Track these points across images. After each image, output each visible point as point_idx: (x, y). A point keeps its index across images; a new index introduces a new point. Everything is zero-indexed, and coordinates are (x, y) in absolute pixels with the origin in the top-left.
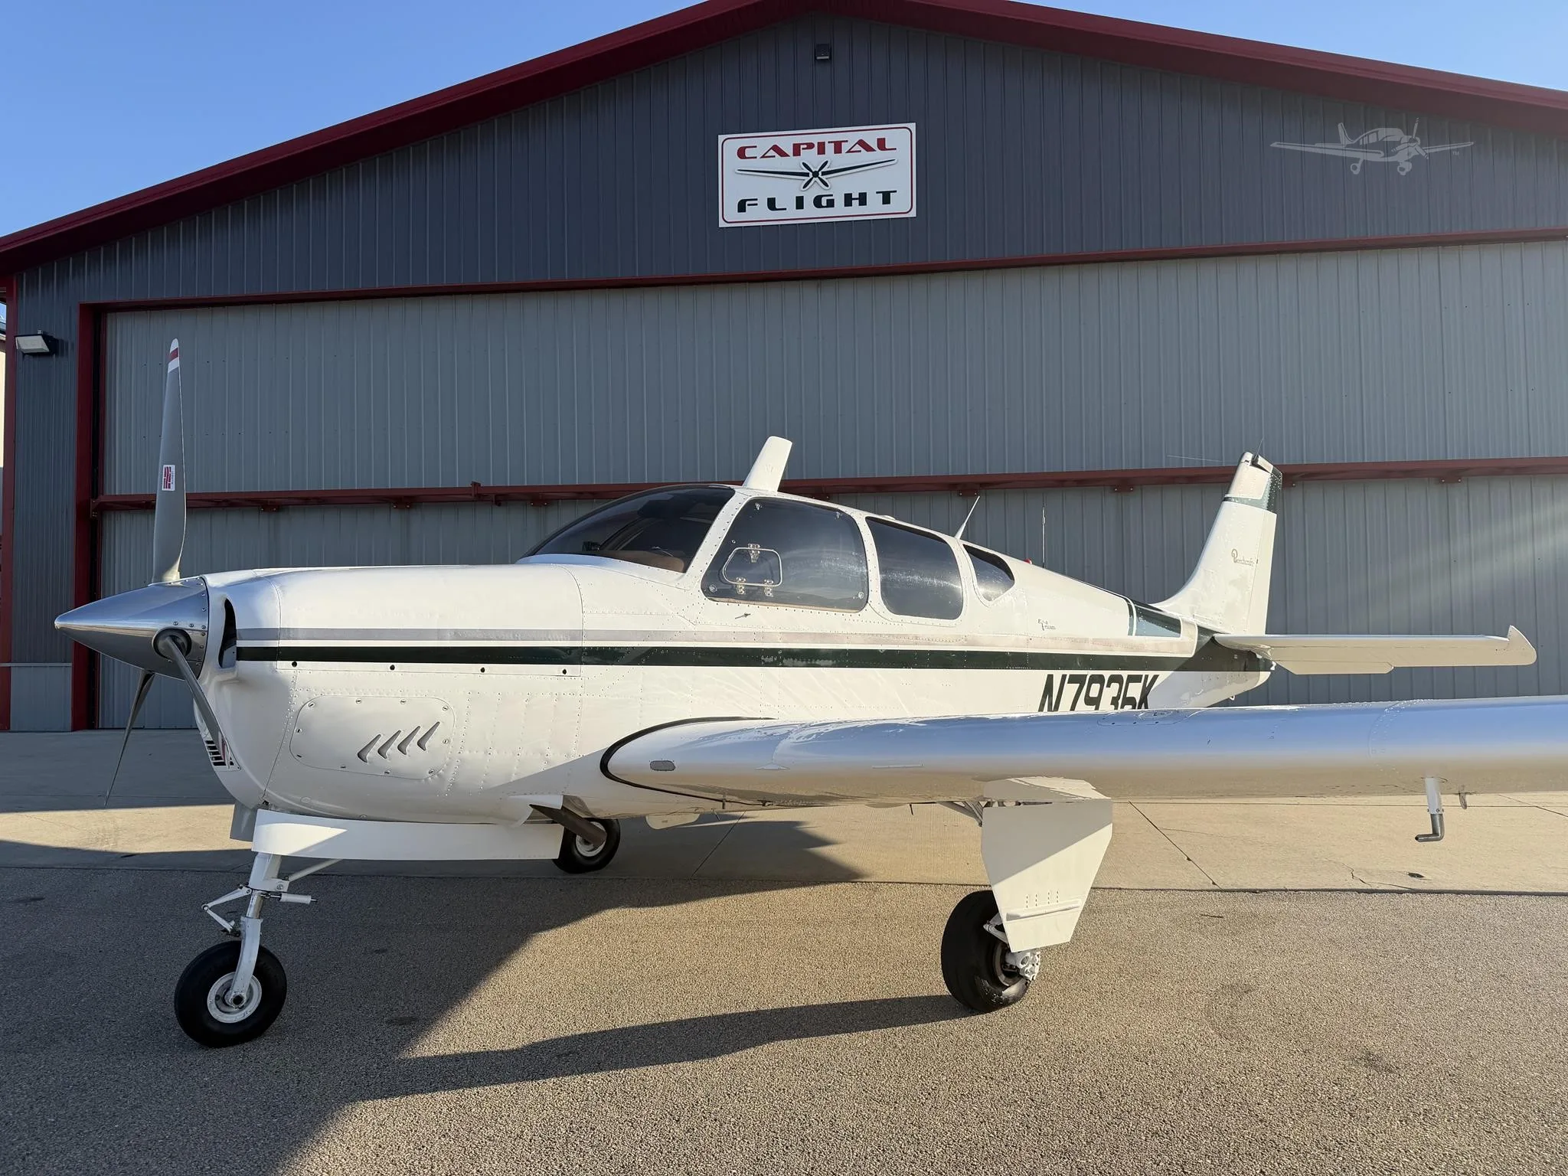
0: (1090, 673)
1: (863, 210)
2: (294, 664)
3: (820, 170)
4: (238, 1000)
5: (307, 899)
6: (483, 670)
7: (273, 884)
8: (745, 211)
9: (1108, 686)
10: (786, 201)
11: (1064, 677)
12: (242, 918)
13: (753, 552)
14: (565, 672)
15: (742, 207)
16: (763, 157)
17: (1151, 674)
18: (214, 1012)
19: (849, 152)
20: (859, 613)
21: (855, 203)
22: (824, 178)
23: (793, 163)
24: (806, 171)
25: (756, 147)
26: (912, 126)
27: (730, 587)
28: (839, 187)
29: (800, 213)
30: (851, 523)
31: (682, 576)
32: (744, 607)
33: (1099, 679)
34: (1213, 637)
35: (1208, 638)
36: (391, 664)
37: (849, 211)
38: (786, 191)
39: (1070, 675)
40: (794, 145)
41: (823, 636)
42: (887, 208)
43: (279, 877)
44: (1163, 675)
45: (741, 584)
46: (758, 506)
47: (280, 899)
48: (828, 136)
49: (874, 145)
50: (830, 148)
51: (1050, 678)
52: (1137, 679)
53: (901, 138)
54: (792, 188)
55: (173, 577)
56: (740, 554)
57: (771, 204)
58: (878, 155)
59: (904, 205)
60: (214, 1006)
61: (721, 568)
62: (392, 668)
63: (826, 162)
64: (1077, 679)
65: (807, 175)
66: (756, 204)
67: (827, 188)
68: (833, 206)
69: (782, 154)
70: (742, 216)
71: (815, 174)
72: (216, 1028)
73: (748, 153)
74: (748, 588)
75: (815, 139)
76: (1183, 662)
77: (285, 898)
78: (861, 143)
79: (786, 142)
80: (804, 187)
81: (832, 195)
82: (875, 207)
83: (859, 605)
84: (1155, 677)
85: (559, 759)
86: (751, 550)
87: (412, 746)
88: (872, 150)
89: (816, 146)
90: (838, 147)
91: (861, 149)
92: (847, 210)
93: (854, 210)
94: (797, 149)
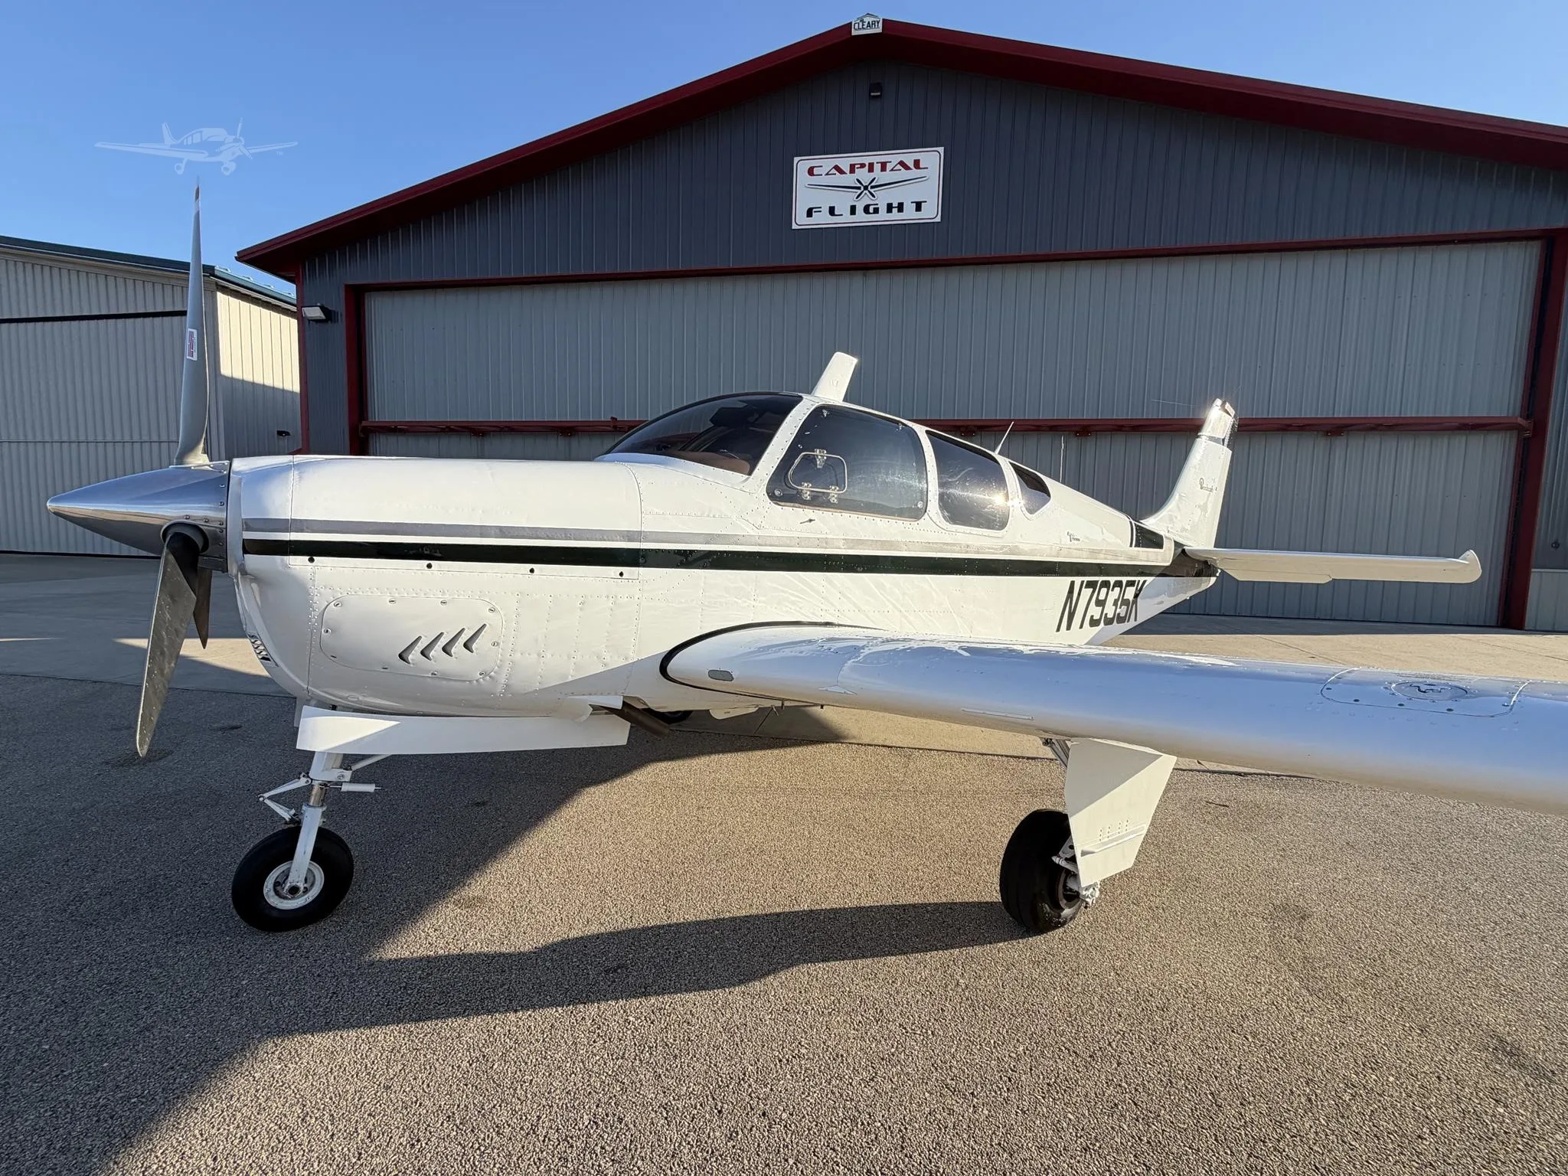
0: (1101, 579)
1: (901, 216)
2: (311, 560)
3: (870, 184)
4: (294, 890)
5: (371, 788)
6: (532, 571)
7: (333, 775)
8: (811, 216)
9: (1112, 590)
10: (843, 209)
11: (1082, 582)
12: (304, 808)
13: (819, 457)
14: (621, 574)
15: (810, 213)
16: (827, 174)
17: (1142, 579)
18: (272, 900)
19: (892, 170)
20: (918, 522)
21: (895, 210)
22: (872, 190)
23: (849, 179)
24: (859, 185)
25: (821, 166)
26: (941, 149)
27: (795, 492)
28: (882, 198)
29: (853, 218)
30: (913, 434)
31: (747, 479)
32: (809, 512)
33: (1106, 584)
34: (1184, 550)
35: (1180, 550)
36: (428, 562)
37: (890, 216)
38: (843, 201)
39: (1088, 581)
40: (851, 165)
41: (883, 544)
42: (919, 215)
43: (341, 767)
44: (1149, 579)
45: (806, 489)
46: (825, 413)
47: (341, 788)
48: (876, 158)
49: (911, 164)
50: (877, 167)
51: (1073, 583)
52: (1131, 584)
53: (932, 159)
54: (848, 198)
55: (199, 460)
56: (807, 459)
57: (832, 211)
58: (914, 173)
59: (932, 212)
60: (272, 893)
61: (788, 471)
62: (429, 566)
63: (874, 179)
64: (1091, 585)
65: (859, 188)
66: (820, 211)
67: (873, 198)
68: (878, 213)
69: (841, 172)
70: (810, 220)
71: (866, 188)
72: (274, 914)
73: (816, 171)
74: (813, 494)
75: (867, 161)
76: (1163, 569)
77: (345, 788)
78: (902, 163)
79: (845, 161)
80: (857, 198)
81: (877, 204)
82: (909, 215)
83: (917, 514)
84: (1145, 582)
85: (618, 662)
86: (817, 456)
87: (458, 648)
88: (911, 169)
89: (867, 166)
90: (884, 166)
91: (901, 168)
92: (888, 216)
93: (893, 216)
94: (853, 168)
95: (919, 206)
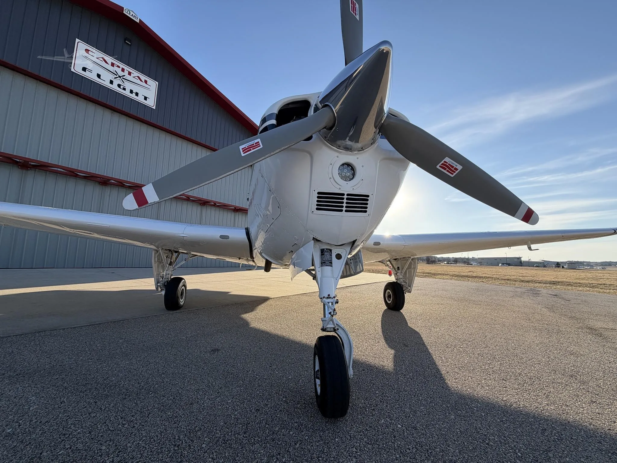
3: (122, 76)
10: (106, 79)
15: (84, 69)
19: (133, 77)
23: (111, 68)
24: (116, 73)
25: (94, 53)
26: (157, 83)
28: (128, 86)
29: (111, 86)
42: (145, 102)
48: (126, 68)
50: (126, 72)
53: (153, 84)
57: (99, 76)
67: (124, 83)
68: (125, 90)
69: (106, 62)
70: (83, 72)
73: (90, 53)
78: (139, 77)
80: (114, 78)
81: (125, 87)
88: (143, 82)
89: (121, 68)
90: (130, 74)
91: (138, 79)
92: (130, 95)
93: (133, 96)
94: (113, 65)
95: (146, 98)
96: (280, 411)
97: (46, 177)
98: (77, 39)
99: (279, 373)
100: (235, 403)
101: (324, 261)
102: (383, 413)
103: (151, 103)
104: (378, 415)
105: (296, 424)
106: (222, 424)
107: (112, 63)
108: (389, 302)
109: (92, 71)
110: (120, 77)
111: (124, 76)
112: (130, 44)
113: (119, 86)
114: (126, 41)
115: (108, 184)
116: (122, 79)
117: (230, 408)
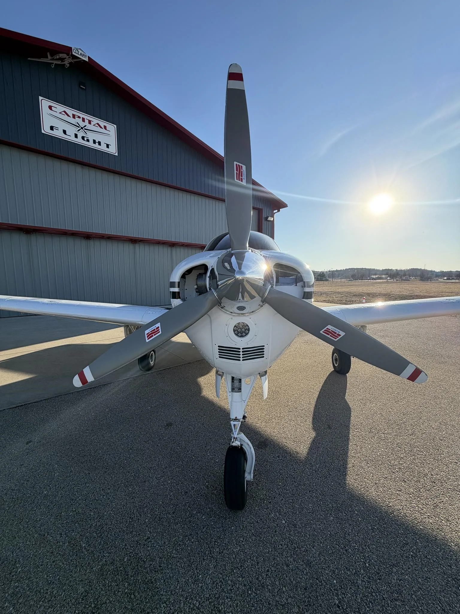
1: (99, 147)
8: (53, 130)
10: (71, 133)
23: (72, 121)
24: (78, 126)
26: (115, 126)
29: (76, 140)
38: (70, 130)
48: (86, 117)
50: (87, 121)
57: (65, 132)
67: (86, 135)
68: (88, 142)
69: (68, 115)
73: (53, 109)
75: (81, 116)
78: (98, 124)
80: (78, 131)
81: (88, 138)
88: (102, 128)
89: (81, 118)
90: (90, 122)
91: (98, 126)
92: (94, 145)
93: (96, 146)
94: (74, 116)
95: (108, 146)
96: (201, 495)
97: (44, 238)
98: (39, 97)
99: (210, 455)
100: (173, 484)
101: (234, 388)
102: (276, 507)
103: (113, 150)
104: (272, 508)
105: (209, 510)
106: (161, 503)
107: (73, 114)
108: (336, 365)
109: (58, 128)
110: (82, 128)
111: (85, 126)
112: (85, 88)
113: (83, 138)
114: (81, 86)
115: (91, 238)
116: (85, 130)
117: (168, 488)
